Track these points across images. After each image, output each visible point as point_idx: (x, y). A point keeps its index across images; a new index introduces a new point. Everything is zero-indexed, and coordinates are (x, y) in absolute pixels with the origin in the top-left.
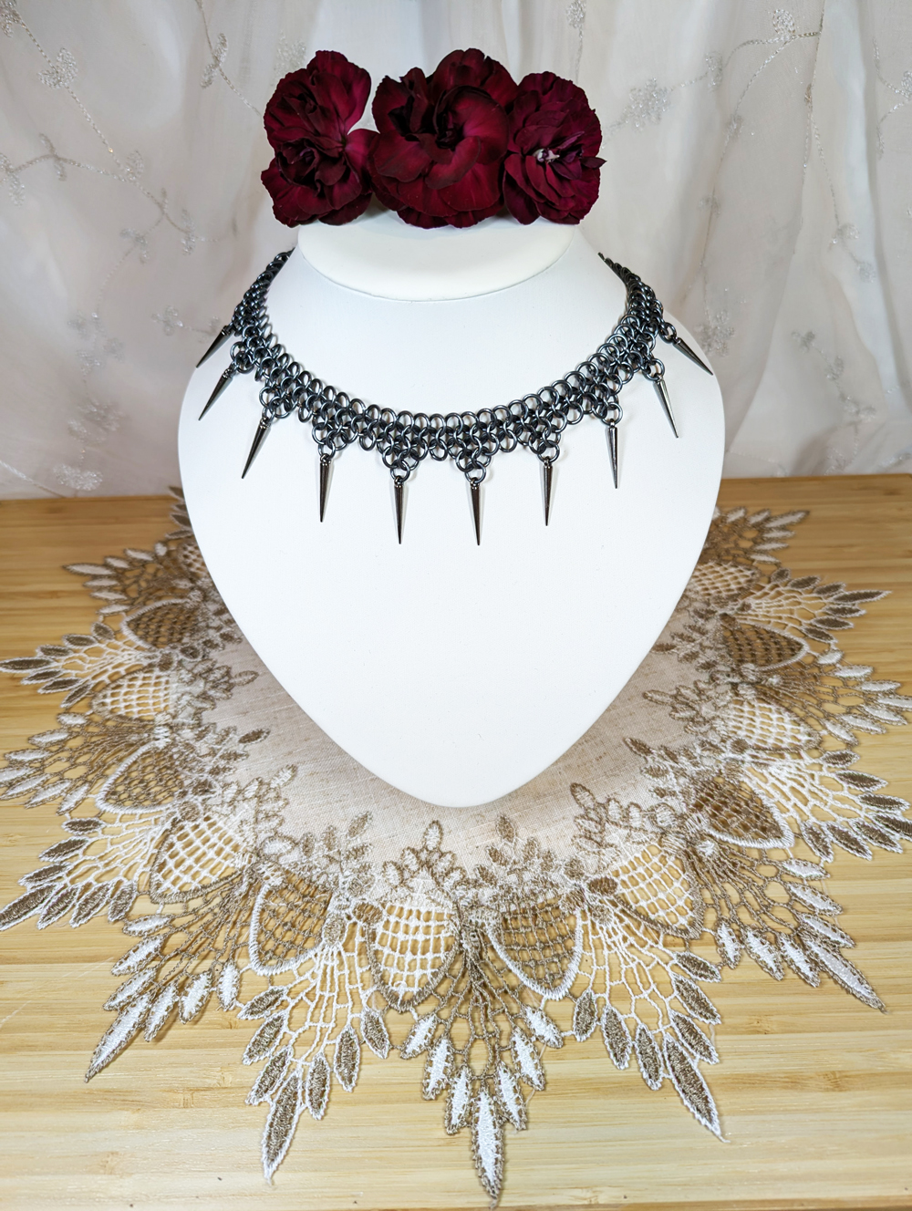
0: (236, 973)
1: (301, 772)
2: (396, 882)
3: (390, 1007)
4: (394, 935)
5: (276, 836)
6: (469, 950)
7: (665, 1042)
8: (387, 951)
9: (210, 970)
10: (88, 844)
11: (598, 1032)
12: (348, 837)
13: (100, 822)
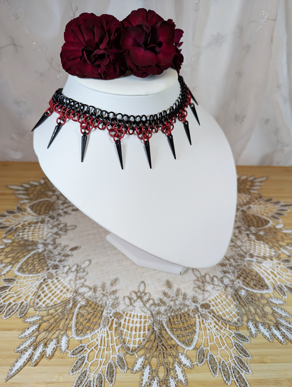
0: (67, 338)
1: (93, 262)
2: (129, 304)
3: (127, 353)
4: (128, 324)
5: (83, 285)
6: (157, 330)
7: (232, 366)
8: (125, 330)
9: (57, 337)
10: (11, 287)
11: (206, 363)
12: (110, 287)
13: (16, 279)
